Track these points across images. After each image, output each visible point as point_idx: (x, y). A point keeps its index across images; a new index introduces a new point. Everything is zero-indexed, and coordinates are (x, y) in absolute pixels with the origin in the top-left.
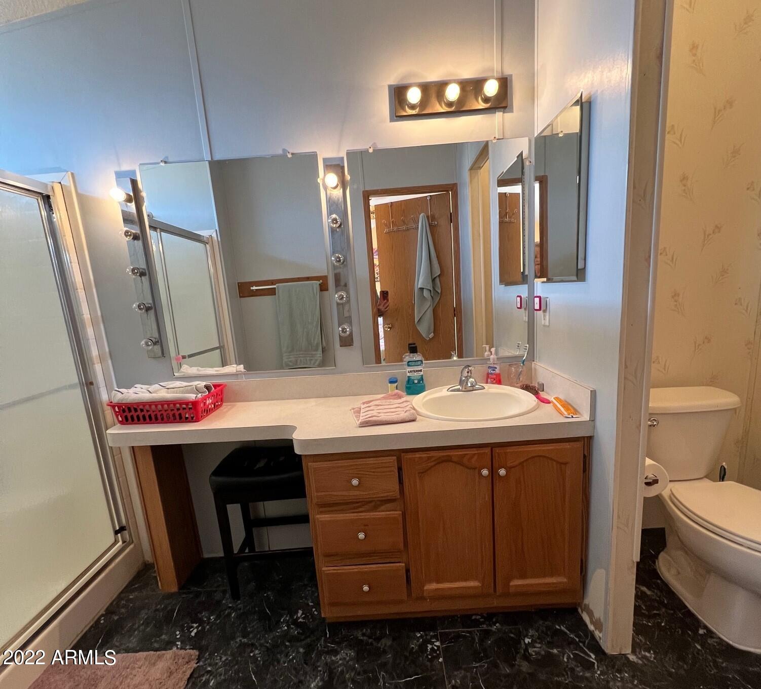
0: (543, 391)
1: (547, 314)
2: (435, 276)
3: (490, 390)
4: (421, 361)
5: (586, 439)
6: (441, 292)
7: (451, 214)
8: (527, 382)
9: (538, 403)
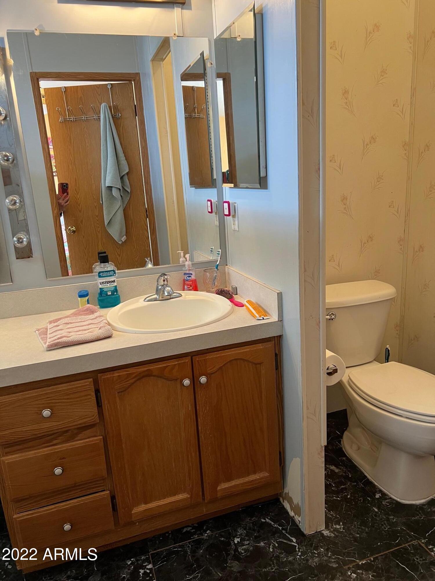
0: (237, 294)
1: (236, 219)
2: (124, 173)
3: (187, 296)
4: (114, 271)
5: (276, 338)
6: (131, 192)
7: (135, 106)
8: (222, 287)
9: (232, 307)
